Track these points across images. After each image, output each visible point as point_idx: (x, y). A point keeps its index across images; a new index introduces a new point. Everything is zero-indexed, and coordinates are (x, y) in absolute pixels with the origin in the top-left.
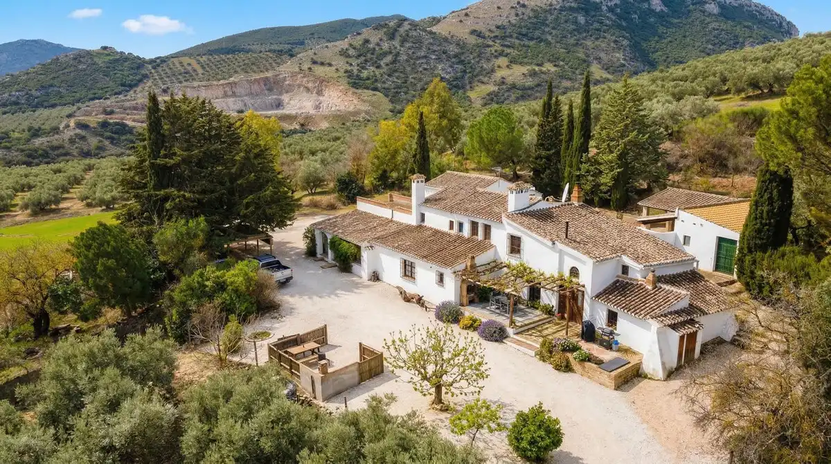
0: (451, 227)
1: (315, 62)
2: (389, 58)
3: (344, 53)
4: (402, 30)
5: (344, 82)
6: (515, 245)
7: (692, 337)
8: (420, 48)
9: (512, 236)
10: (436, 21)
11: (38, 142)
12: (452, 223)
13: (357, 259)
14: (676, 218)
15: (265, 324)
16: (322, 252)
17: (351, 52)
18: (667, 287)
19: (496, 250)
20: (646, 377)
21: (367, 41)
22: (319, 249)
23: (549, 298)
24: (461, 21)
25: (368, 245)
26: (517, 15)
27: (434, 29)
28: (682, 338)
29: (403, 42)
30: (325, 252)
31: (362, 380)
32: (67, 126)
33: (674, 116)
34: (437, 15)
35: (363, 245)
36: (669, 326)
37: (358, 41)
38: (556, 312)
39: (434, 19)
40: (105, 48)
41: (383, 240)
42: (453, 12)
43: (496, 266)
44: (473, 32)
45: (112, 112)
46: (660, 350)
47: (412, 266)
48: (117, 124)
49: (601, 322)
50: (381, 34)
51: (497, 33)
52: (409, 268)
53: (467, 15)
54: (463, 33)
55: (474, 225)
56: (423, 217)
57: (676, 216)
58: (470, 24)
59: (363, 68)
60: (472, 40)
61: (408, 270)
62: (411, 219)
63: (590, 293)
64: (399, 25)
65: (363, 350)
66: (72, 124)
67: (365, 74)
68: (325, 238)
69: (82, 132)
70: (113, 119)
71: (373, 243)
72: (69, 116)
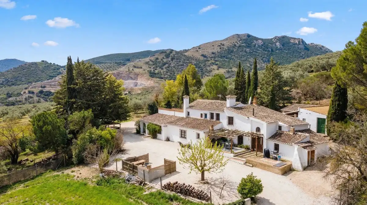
0: (202, 116)
1: (135, 67)
2: (167, 65)
3: (147, 63)
4: (172, 55)
5: (147, 76)
6: (231, 121)
7: (313, 152)
8: (180, 62)
9: (229, 117)
10: (186, 51)
11: (10, 99)
12: (202, 114)
13: (160, 132)
14: (299, 112)
15: (119, 156)
16: (143, 131)
17: (151, 63)
18: (299, 133)
19: (222, 124)
20: (294, 170)
21: (157, 59)
22: (142, 130)
23: (247, 142)
24: (197, 51)
25: (165, 125)
26: (220, 48)
27: (185, 54)
28: (309, 152)
29: (172, 59)
30: (144, 132)
31: (166, 174)
32: (25, 93)
33: (292, 78)
34: (187, 49)
35: (162, 125)
36: (303, 147)
37: (153, 58)
38: (251, 148)
39: (186, 50)
40: (43, 61)
41: (171, 123)
42: (194, 47)
43: (222, 130)
44: (202, 55)
45: (44, 87)
46: (300, 158)
47: (185, 132)
48: (47, 92)
49: (272, 149)
50: (163, 56)
51: (213, 55)
52: (183, 133)
53: (199, 48)
54: (198, 55)
55: (212, 115)
56: (188, 113)
57: (298, 111)
58: (200, 52)
59: (156, 69)
60: (202, 58)
61: (183, 135)
62: (183, 115)
63: (266, 137)
64: (171, 52)
65: (166, 161)
66: (27, 92)
67: (156, 71)
68: (144, 124)
69: (31, 95)
70: (45, 90)
71: (167, 125)
72: (26, 89)
